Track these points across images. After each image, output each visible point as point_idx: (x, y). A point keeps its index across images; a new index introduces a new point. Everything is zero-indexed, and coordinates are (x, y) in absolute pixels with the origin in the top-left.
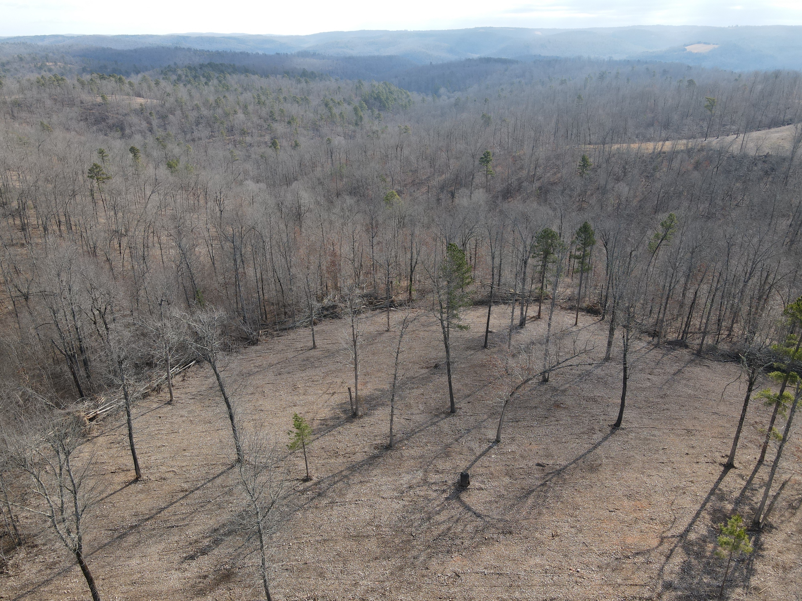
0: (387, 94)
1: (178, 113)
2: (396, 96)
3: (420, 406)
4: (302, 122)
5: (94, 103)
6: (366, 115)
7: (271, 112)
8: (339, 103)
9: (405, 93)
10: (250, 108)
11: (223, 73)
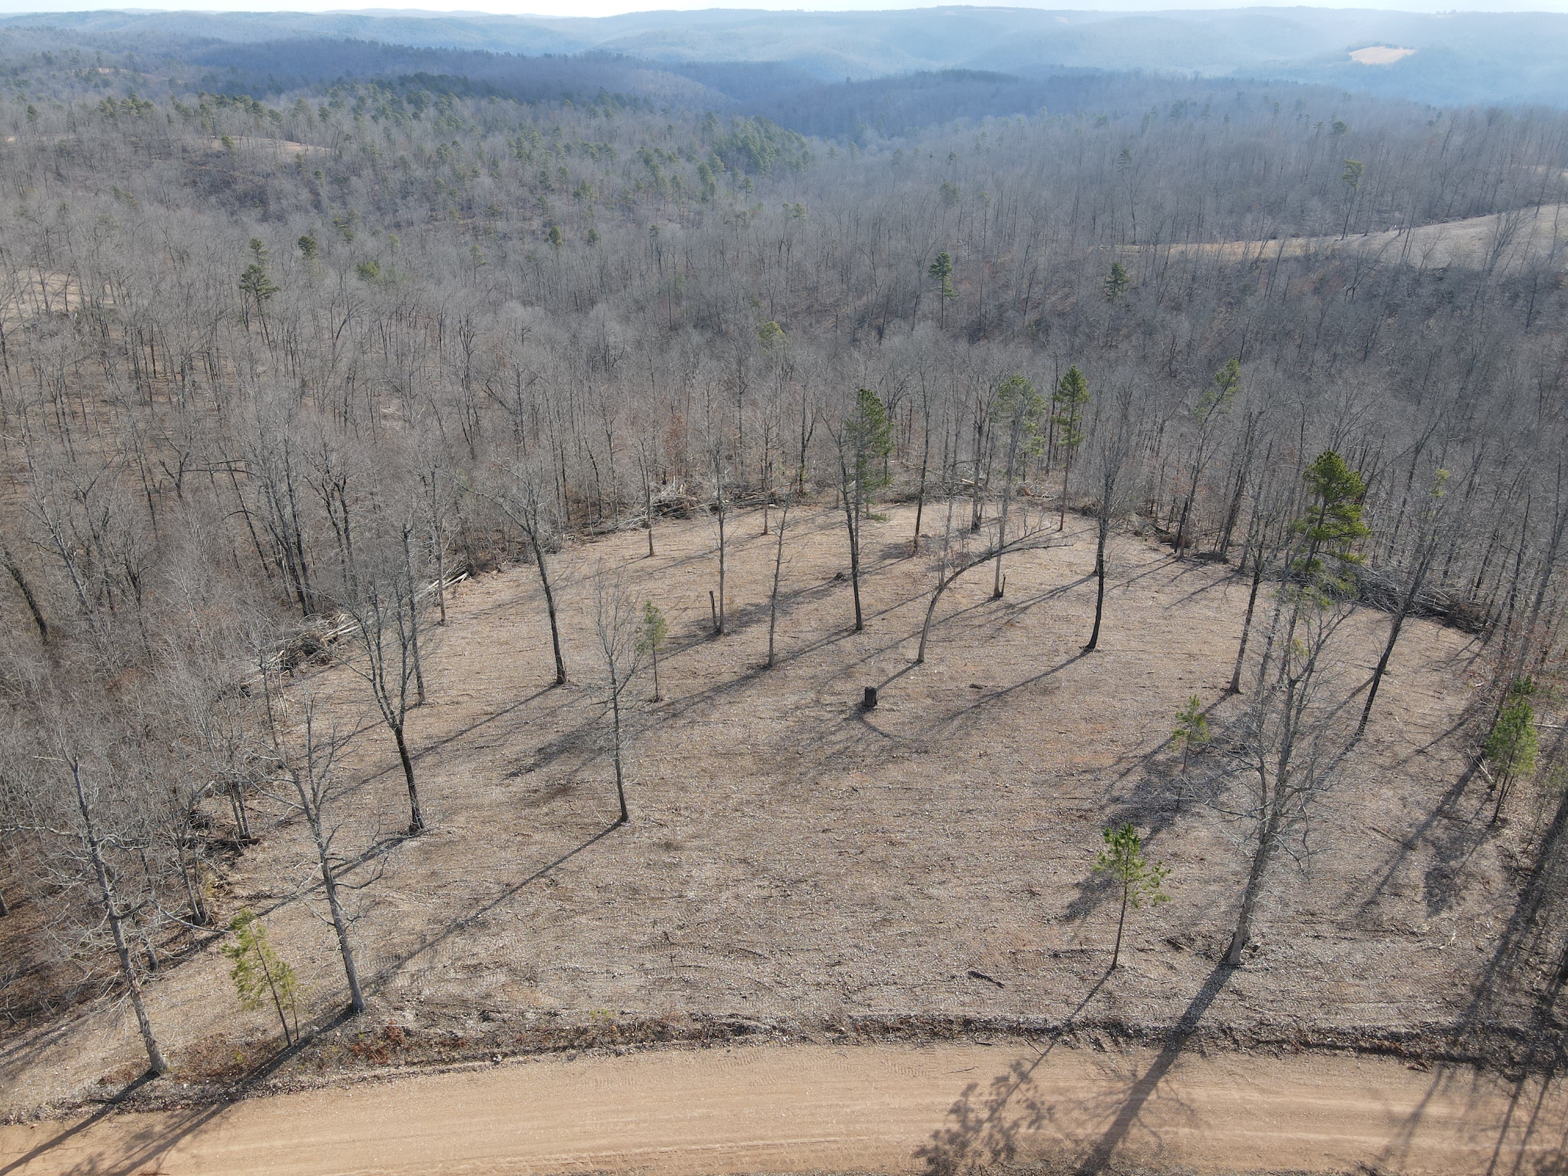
0: (762, 141)
1: (367, 172)
2: (779, 146)
3: (813, 623)
4: (601, 193)
5: (209, 151)
6: (721, 182)
7: (543, 174)
8: (670, 158)
9: (798, 139)
10: (504, 165)
11: (447, 94)
